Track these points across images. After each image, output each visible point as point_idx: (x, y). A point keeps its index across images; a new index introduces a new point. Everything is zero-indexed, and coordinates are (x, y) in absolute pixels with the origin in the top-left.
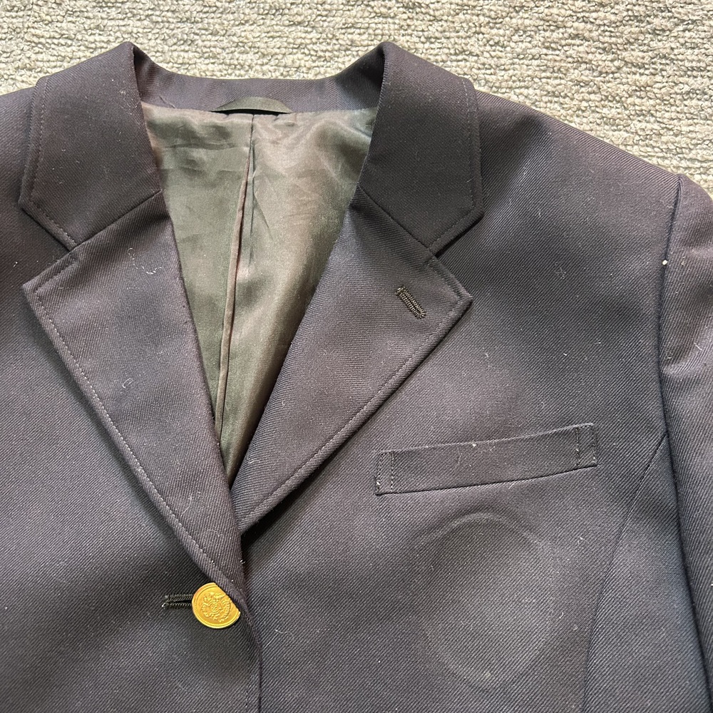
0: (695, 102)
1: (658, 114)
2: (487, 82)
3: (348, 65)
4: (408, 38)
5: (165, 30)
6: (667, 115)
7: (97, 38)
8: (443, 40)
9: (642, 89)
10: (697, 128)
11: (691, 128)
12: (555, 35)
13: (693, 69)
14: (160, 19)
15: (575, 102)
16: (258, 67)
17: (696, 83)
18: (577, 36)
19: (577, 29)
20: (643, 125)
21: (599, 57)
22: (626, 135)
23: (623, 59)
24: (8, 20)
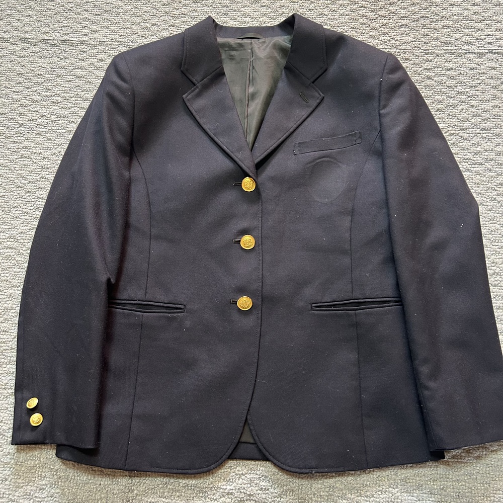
0: (403, 29)
1: (390, 34)
2: (330, 25)
3: (282, 21)
4: (303, 10)
5: (217, 10)
6: (393, 34)
7: (195, 14)
8: (315, 10)
9: (384, 25)
10: (403, 38)
11: (401, 38)
12: (355, 7)
13: (403, 17)
14: (215, 6)
15: (361, 31)
16: (251, 22)
17: (404, 22)
18: (362, 6)
19: (362, 4)
20: (384, 38)
21: (370, 14)
22: (377, 41)
23: (378, 14)
24: (164, 9)
